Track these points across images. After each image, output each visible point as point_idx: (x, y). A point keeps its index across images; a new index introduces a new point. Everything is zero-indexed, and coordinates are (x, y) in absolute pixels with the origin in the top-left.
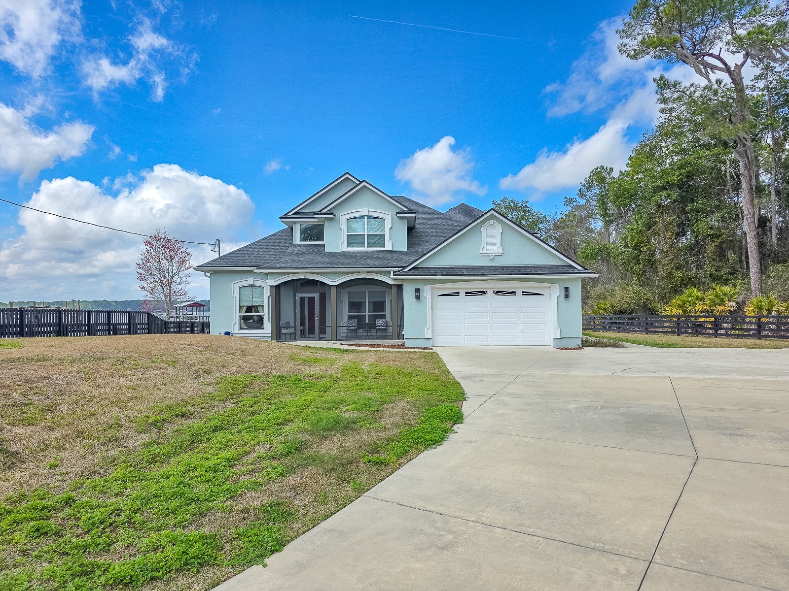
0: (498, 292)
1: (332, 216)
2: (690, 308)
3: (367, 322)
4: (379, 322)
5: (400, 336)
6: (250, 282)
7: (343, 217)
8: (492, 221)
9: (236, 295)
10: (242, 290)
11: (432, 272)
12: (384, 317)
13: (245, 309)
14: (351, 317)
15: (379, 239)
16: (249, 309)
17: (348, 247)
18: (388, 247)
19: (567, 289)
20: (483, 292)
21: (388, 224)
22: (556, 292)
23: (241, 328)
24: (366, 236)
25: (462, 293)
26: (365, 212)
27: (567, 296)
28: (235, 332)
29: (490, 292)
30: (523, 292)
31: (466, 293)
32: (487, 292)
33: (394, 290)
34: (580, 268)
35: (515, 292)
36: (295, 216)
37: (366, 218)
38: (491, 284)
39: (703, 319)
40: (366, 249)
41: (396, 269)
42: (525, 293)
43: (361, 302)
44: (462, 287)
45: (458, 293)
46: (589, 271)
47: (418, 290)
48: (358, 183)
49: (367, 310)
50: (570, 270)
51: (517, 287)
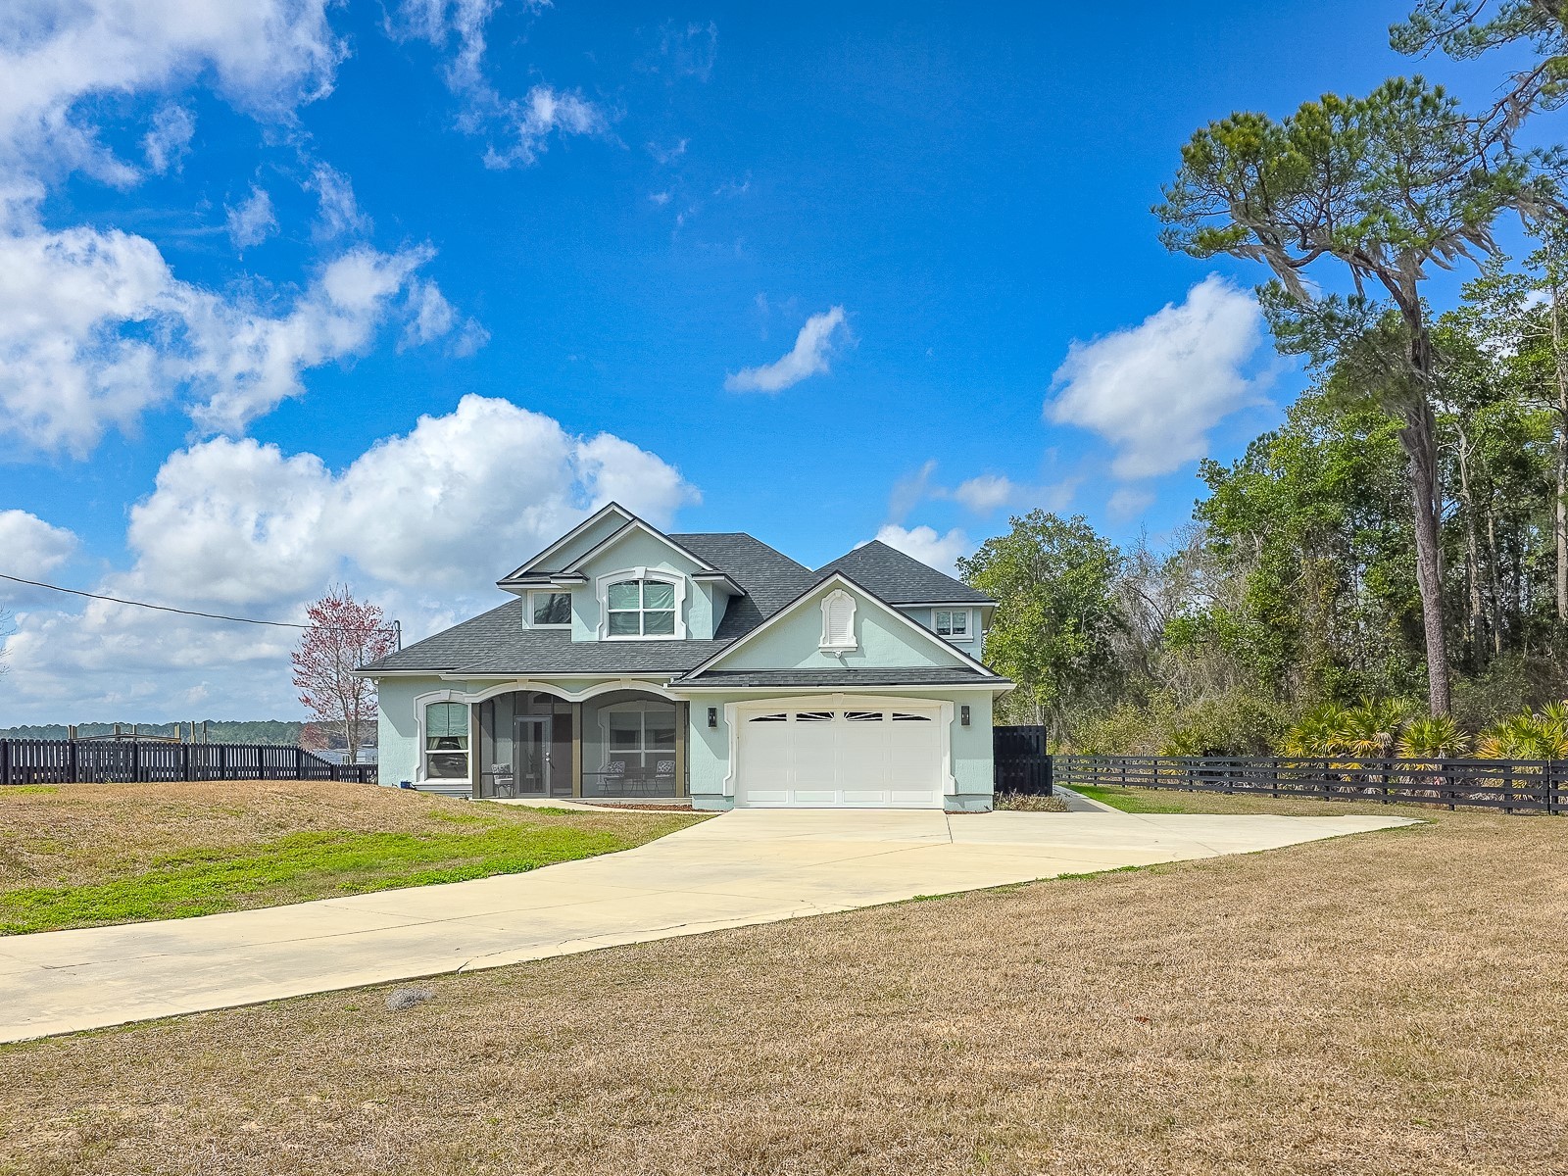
0: (852, 714)
1: (580, 581)
3: (643, 765)
4: (662, 766)
6: (444, 695)
7: (602, 583)
8: (838, 592)
9: (422, 718)
10: (431, 710)
11: (736, 678)
12: (673, 757)
13: (436, 742)
14: (614, 758)
15: (665, 622)
16: (443, 742)
17: (610, 634)
18: (680, 633)
19: (966, 710)
20: (827, 715)
21: (679, 594)
22: (948, 713)
23: (429, 776)
24: (641, 615)
25: (791, 717)
26: (639, 573)
27: (966, 722)
28: (418, 783)
29: (839, 715)
30: (894, 715)
31: (798, 716)
32: (833, 714)
33: (676, 711)
34: (986, 673)
35: (880, 715)
36: (525, 580)
37: (641, 584)
38: (839, 701)
40: (641, 637)
41: (678, 675)
42: (897, 717)
43: (634, 732)
44: (792, 706)
45: (785, 716)
46: (1001, 679)
47: (712, 711)
49: (643, 744)
50: (970, 677)
51: (887, 705)
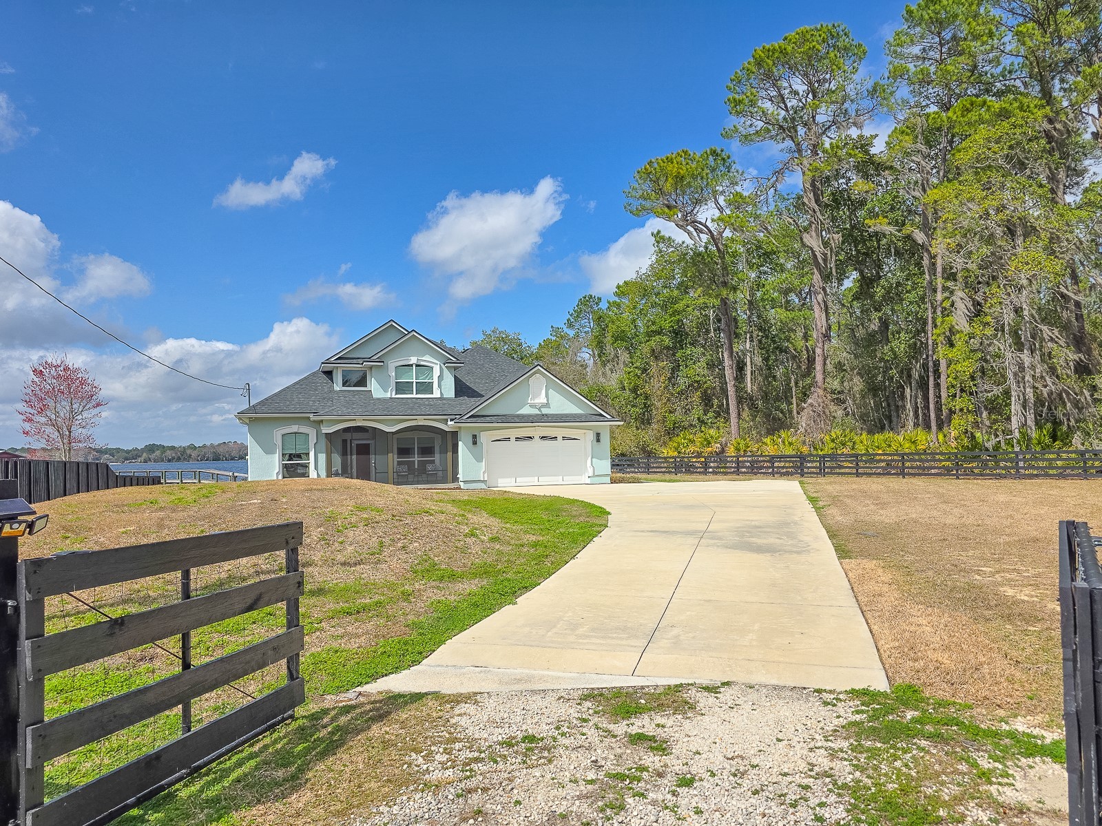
0: (542, 437)
1: (382, 364)
2: (683, 450)
3: (416, 467)
4: (429, 467)
5: (455, 479)
6: (294, 428)
7: (392, 364)
8: (538, 375)
9: (279, 443)
10: (285, 438)
11: (488, 419)
12: (433, 462)
13: (287, 456)
14: (400, 463)
15: (427, 388)
16: (291, 457)
17: (396, 394)
18: (437, 394)
19: (598, 435)
20: (530, 438)
21: (436, 372)
22: (591, 436)
23: (284, 477)
24: (414, 384)
25: (513, 439)
26: (413, 360)
27: (598, 440)
29: (537, 438)
30: (563, 437)
31: (516, 438)
32: (533, 437)
33: (449, 436)
34: (609, 417)
35: (556, 438)
36: (339, 361)
37: (414, 367)
38: (538, 430)
39: (694, 460)
40: (414, 396)
41: (453, 417)
42: (565, 439)
43: (409, 448)
44: (513, 434)
45: (510, 438)
46: (616, 419)
47: (475, 437)
48: (406, 333)
49: (416, 456)
50: (602, 419)
51: (559, 433)
